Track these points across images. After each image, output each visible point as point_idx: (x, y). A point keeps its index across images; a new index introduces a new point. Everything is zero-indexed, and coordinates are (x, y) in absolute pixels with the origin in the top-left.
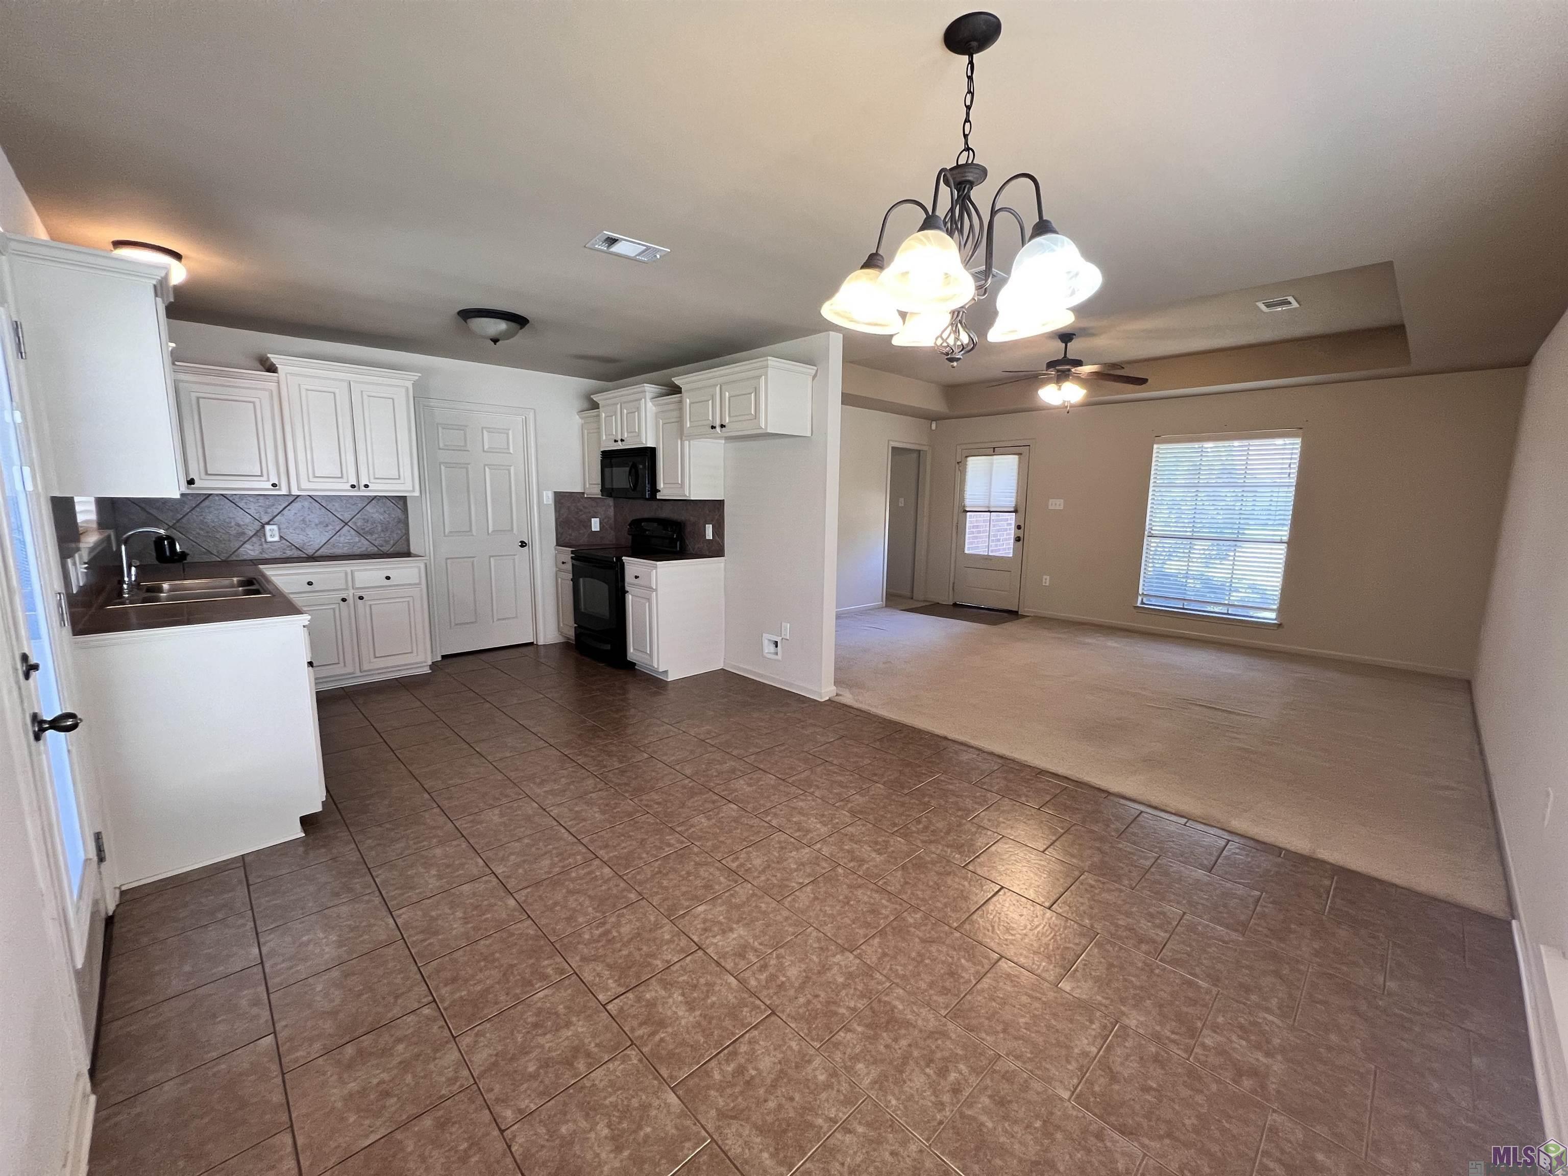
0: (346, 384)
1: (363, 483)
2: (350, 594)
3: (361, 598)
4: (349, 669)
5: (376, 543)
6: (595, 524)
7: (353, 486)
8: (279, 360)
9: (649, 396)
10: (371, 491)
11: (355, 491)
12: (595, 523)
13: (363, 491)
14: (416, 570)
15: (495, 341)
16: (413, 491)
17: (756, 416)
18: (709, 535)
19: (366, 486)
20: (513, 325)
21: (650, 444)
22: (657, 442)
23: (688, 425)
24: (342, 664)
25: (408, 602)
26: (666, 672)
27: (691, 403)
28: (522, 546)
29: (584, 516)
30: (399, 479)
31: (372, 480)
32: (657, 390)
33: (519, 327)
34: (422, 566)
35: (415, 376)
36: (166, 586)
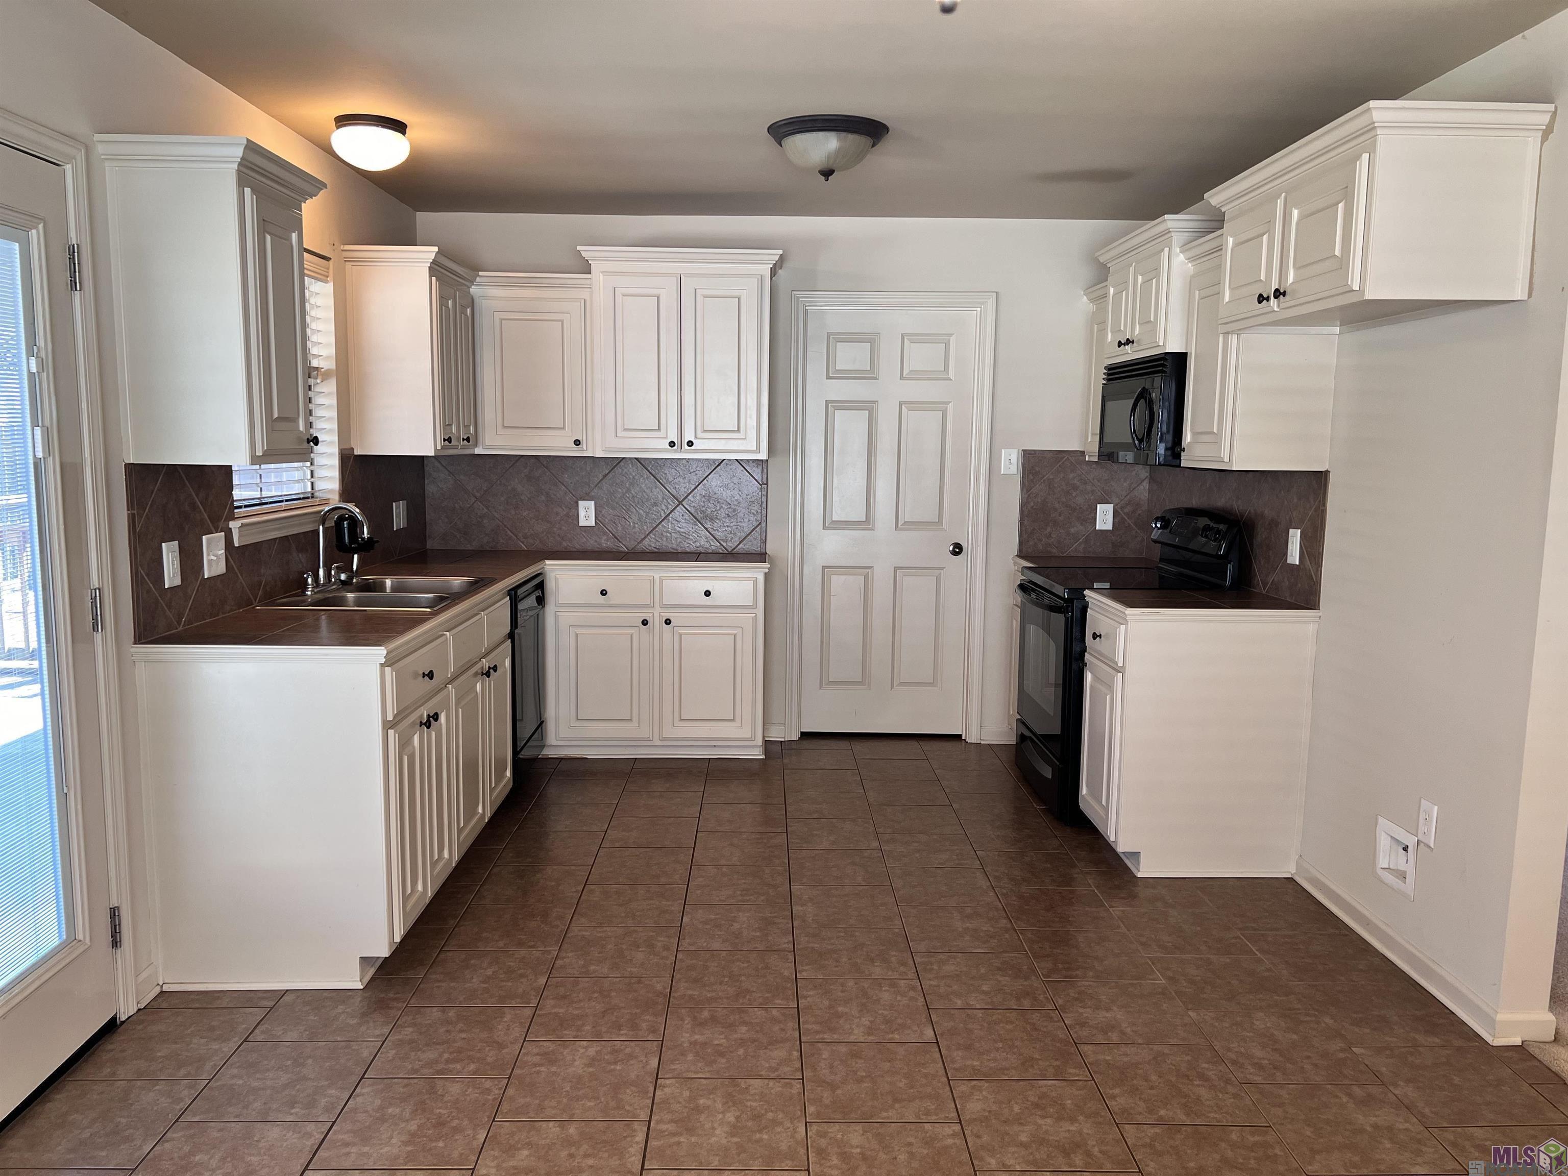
0: (674, 280)
1: (688, 436)
2: (656, 617)
3: (668, 622)
4: (645, 732)
5: (718, 535)
6: (1105, 516)
7: (672, 444)
8: (593, 254)
9: (1177, 239)
10: (697, 451)
11: (676, 452)
12: (1105, 513)
13: (687, 452)
14: (750, 584)
15: (827, 173)
16: (758, 450)
17: (1343, 264)
18: (1294, 556)
19: (690, 444)
20: (852, 139)
21: (1174, 347)
22: (1188, 342)
23: (1227, 299)
24: (635, 724)
25: (735, 636)
26: (1136, 855)
27: (1236, 245)
28: (955, 553)
29: (1080, 500)
30: (739, 430)
31: (700, 435)
32: (1191, 224)
33: (869, 141)
34: (761, 578)
35: (774, 255)
36: (388, 582)
